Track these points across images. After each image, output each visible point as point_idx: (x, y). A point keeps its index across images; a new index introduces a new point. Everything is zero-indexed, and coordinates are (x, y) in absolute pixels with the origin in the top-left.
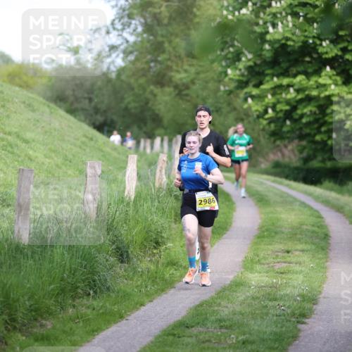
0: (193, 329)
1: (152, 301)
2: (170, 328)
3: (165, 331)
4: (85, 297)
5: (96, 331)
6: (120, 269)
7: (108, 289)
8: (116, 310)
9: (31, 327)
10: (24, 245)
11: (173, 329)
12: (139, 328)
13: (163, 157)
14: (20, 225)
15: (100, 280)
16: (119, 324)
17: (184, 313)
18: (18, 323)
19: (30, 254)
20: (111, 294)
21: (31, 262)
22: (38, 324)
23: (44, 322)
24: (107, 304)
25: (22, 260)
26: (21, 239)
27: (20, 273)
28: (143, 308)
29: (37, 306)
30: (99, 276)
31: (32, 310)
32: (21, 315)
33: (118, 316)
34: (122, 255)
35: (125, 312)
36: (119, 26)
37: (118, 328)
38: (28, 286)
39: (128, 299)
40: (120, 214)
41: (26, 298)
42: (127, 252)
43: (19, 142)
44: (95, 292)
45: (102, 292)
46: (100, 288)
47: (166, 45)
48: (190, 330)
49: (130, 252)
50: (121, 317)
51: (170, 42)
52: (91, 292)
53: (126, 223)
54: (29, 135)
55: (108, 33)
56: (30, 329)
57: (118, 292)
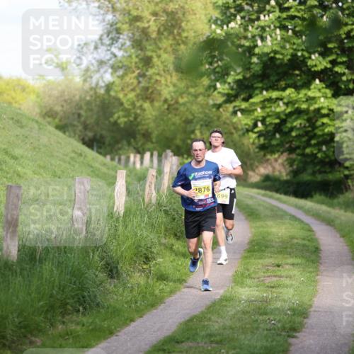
0: (183, 344)
1: (141, 317)
2: (161, 344)
3: (155, 346)
4: (75, 313)
5: (86, 347)
6: (110, 285)
7: (98, 305)
8: (106, 326)
9: (21, 344)
10: (13, 262)
11: (163, 345)
12: (129, 344)
13: (153, 172)
14: (9, 241)
15: (89, 296)
16: (109, 340)
17: (174, 328)
18: (7, 340)
19: (19, 270)
20: (101, 310)
21: (20, 278)
22: (27, 341)
23: (33, 339)
24: (97, 320)
25: (10, 277)
26: (9, 255)
27: (9, 290)
28: (133, 324)
29: (26, 323)
30: (89, 292)
31: (21, 328)
32: (10, 332)
33: (107, 332)
34: (111, 271)
35: (115, 328)
36: (107, 41)
37: (108, 345)
38: (17, 302)
39: (118, 315)
40: (109, 230)
41: (15, 315)
42: (117, 267)
43: (7, 159)
44: (85, 309)
45: (91, 308)
46: (89, 305)
47: (155, 60)
48: (180, 346)
49: (119, 268)
50: (111, 333)
51: (159, 57)
52: (81, 309)
53: (115, 238)
54: (18, 152)
55: (96, 48)
56: (19, 346)
57: (108, 308)
